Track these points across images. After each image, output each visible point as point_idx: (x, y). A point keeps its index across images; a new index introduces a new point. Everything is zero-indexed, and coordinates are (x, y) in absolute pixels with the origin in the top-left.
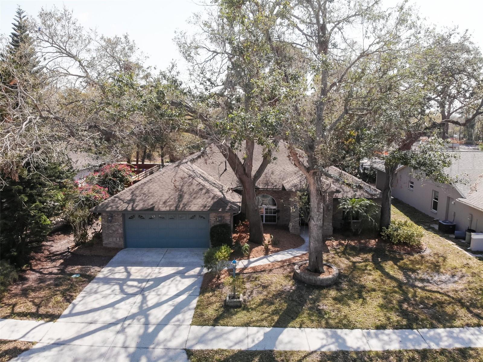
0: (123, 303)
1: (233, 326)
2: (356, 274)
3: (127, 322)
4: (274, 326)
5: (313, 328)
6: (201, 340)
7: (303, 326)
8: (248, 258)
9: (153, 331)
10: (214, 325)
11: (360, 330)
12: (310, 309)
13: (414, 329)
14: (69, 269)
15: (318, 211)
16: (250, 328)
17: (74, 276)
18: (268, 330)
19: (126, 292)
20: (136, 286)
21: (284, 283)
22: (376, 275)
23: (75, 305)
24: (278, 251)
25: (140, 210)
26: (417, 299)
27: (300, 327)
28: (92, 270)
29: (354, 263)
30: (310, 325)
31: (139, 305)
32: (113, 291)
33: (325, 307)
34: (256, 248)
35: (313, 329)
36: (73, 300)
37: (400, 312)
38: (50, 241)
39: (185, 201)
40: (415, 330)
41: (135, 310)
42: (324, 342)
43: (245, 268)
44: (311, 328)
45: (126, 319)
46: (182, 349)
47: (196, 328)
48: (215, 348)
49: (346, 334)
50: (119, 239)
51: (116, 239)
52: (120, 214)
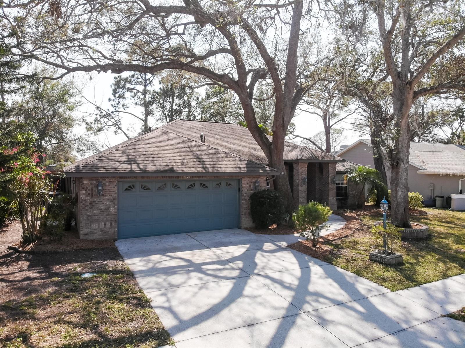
10: (417, 285)
17: (87, 275)
39: (208, 162)
50: (109, 225)
51: (105, 225)
52: (113, 182)
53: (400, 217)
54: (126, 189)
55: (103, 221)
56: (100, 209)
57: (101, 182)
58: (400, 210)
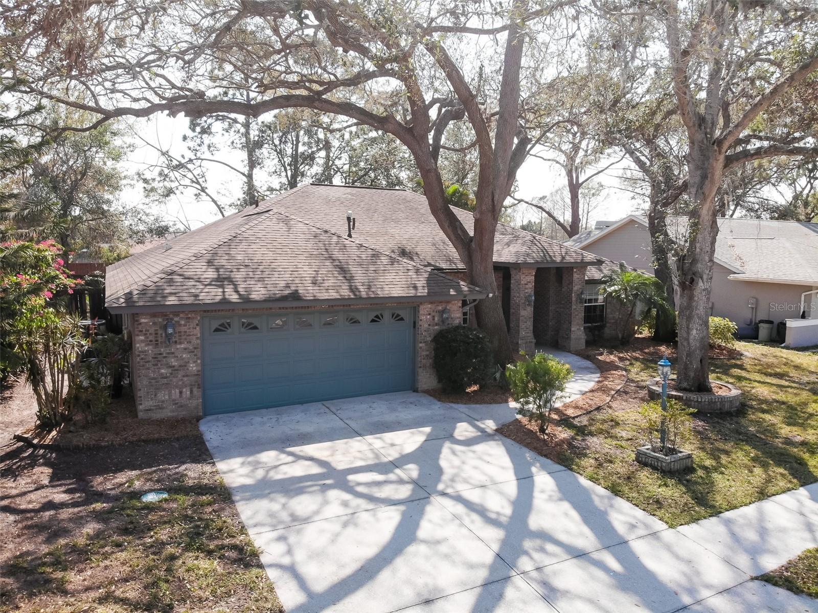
4: (801, 485)
10: (715, 514)
17: (151, 497)
18: (803, 492)
28: (191, 475)
32: (346, 505)
39: (359, 277)
50: (188, 393)
51: (181, 393)
52: (193, 318)
53: (692, 374)
54: (217, 330)
55: (176, 387)
56: (171, 367)
57: (172, 319)
58: (694, 362)
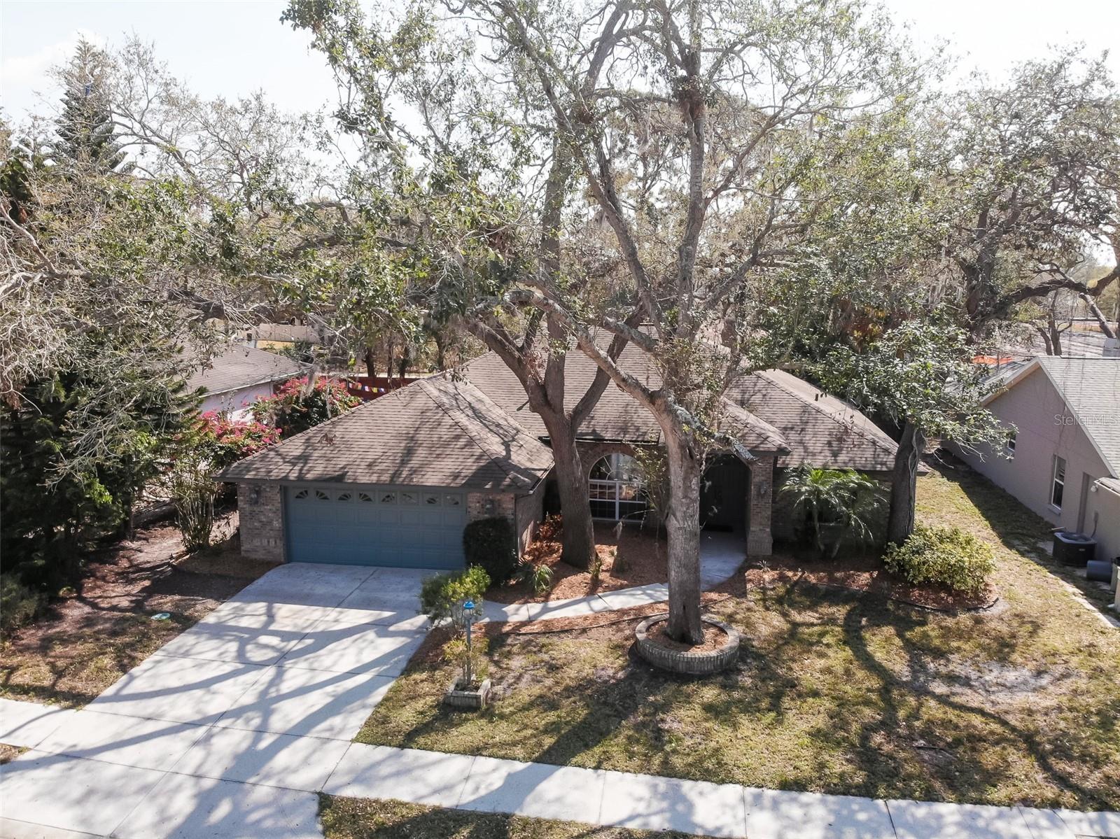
0: (231, 681)
1: (445, 752)
2: (789, 652)
3: (222, 724)
4: (537, 761)
5: (628, 771)
6: (362, 776)
7: (605, 765)
8: (547, 598)
9: (267, 748)
10: (402, 746)
11: (739, 787)
12: (639, 727)
13: (878, 797)
14: (155, 601)
15: (685, 497)
16: (480, 759)
17: (157, 616)
18: (519, 766)
19: (247, 659)
20: (273, 648)
21: (603, 661)
22: (839, 657)
23: (132, 678)
24: (622, 587)
25: (316, 480)
26: (917, 723)
27: (597, 768)
28: (199, 607)
29: (795, 625)
30: (622, 764)
31: (262, 688)
32: (221, 654)
33: (675, 725)
34: (572, 579)
35: (628, 774)
36: (132, 667)
37: (858, 753)
38: (140, 539)
39: (415, 462)
40: (880, 802)
41: (249, 699)
42: (641, 808)
43: (530, 621)
44: (623, 771)
45: (222, 716)
46: (313, 793)
47: (361, 748)
48: (385, 797)
49: (701, 793)
50: (274, 543)
51: (268, 542)
52: (275, 487)
54: (297, 497)
55: (265, 537)
